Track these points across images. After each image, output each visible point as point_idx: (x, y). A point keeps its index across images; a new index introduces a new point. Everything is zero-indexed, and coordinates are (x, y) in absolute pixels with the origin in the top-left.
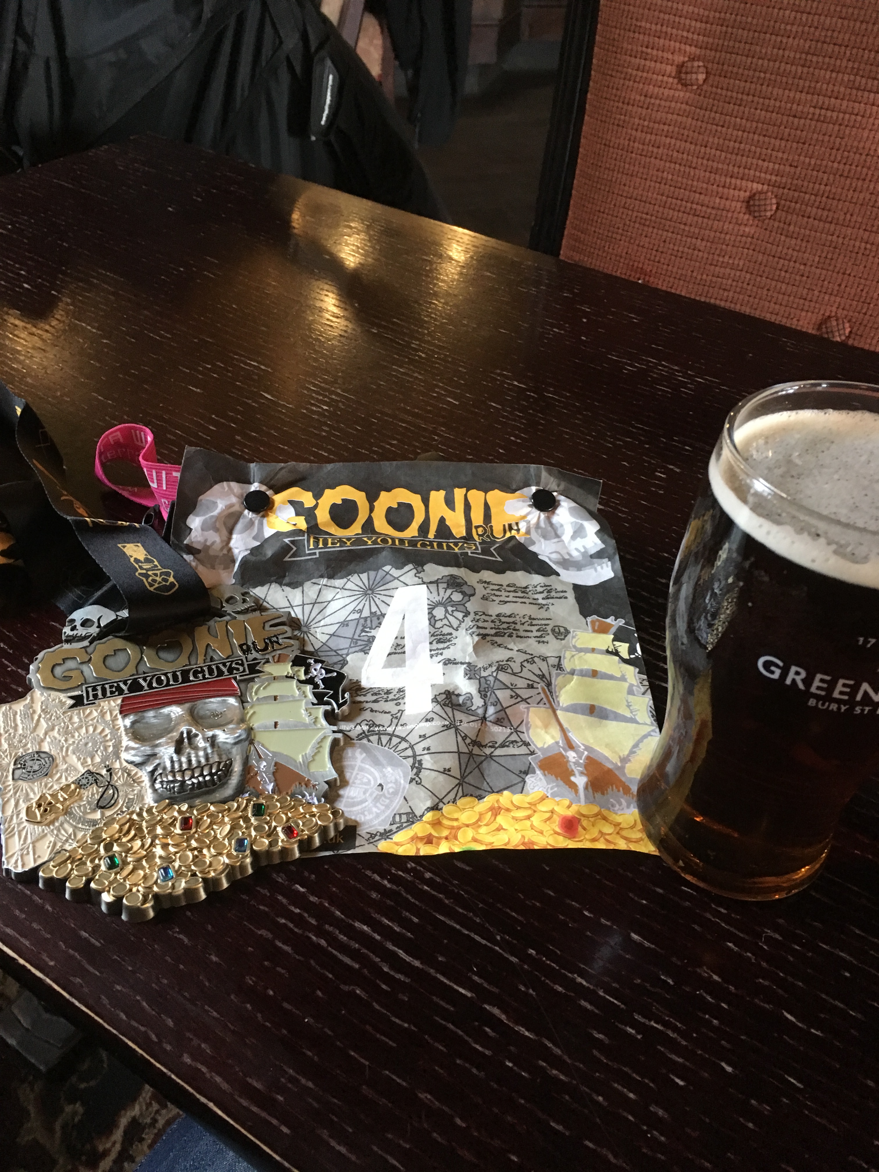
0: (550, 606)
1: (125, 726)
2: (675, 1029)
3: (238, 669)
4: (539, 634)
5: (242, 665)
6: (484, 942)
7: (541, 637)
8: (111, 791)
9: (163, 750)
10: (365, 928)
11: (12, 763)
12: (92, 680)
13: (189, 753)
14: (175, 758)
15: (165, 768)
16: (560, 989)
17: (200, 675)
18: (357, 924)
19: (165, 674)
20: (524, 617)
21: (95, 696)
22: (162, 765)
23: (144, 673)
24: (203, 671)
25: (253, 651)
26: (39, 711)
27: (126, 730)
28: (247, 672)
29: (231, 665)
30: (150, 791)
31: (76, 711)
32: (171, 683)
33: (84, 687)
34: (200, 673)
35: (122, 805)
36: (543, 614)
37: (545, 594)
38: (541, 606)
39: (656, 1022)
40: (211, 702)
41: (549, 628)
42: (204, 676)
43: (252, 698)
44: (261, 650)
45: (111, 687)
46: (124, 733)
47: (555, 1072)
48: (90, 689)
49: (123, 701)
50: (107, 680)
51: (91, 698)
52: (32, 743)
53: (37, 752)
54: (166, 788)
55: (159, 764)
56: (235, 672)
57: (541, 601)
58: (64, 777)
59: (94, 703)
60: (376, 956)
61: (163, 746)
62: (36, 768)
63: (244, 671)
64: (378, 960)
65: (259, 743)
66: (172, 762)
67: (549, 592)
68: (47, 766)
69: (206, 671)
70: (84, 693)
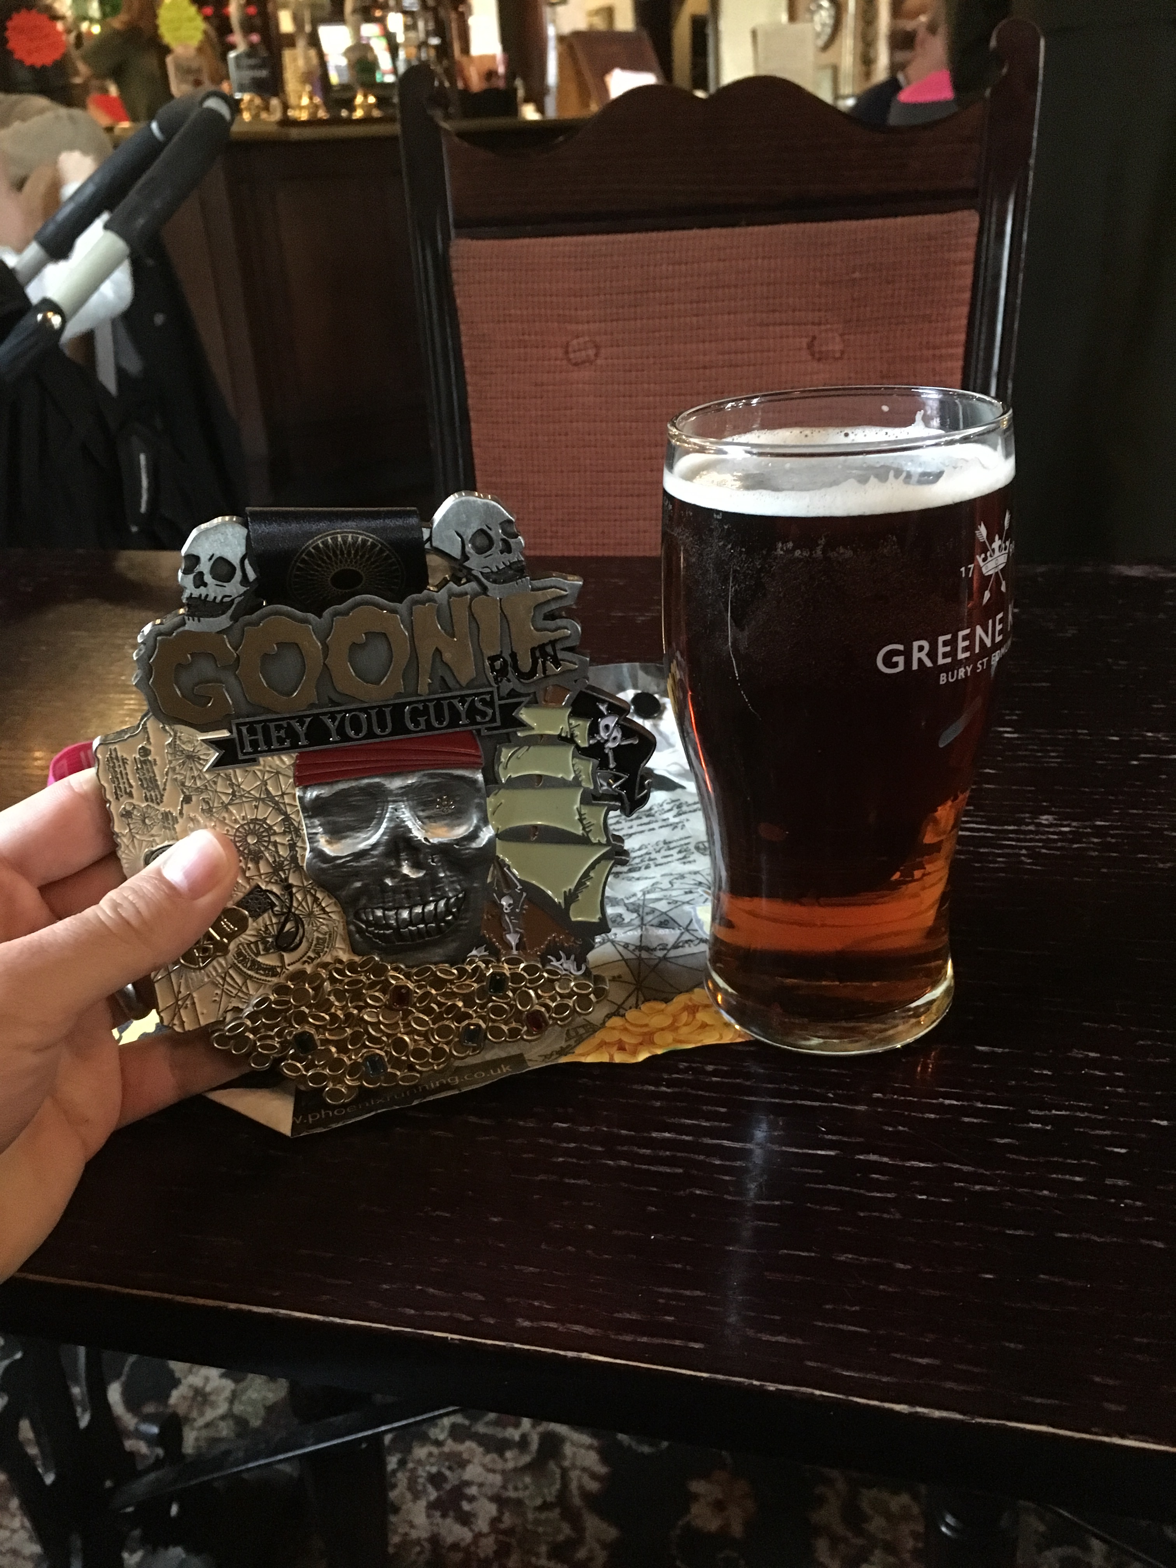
0: (686, 823)
2: (1082, 1109)
4: (681, 856)
5: (491, 705)
6: (817, 1104)
7: (685, 857)
10: (667, 1135)
16: (933, 1116)
17: (422, 720)
18: (654, 1135)
19: (365, 710)
20: (657, 844)
21: (254, 744)
24: (426, 712)
25: (510, 674)
28: (498, 723)
29: (473, 703)
31: (224, 772)
32: (376, 731)
33: (234, 723)
34: (422, 713)
35: (309, 948)
36: (679, 833)
37: (675, 811)
38: (674, 826)
39: (1056, 1110)
41: (692, 847)
42: (428, 722)
43: (499, 778)
45: (278, 728)
47: (977, 1187)
48: (244, 729)
49: (297, 761)
51: (248, 749)
56: (478, 718)
57: (673, 820)
59: (251, 760)
60: (699, 1154)
63: (493, 720)
64: (702, 1157)
67: (679, 807)
69: (432, 711)
70: (235, 735)
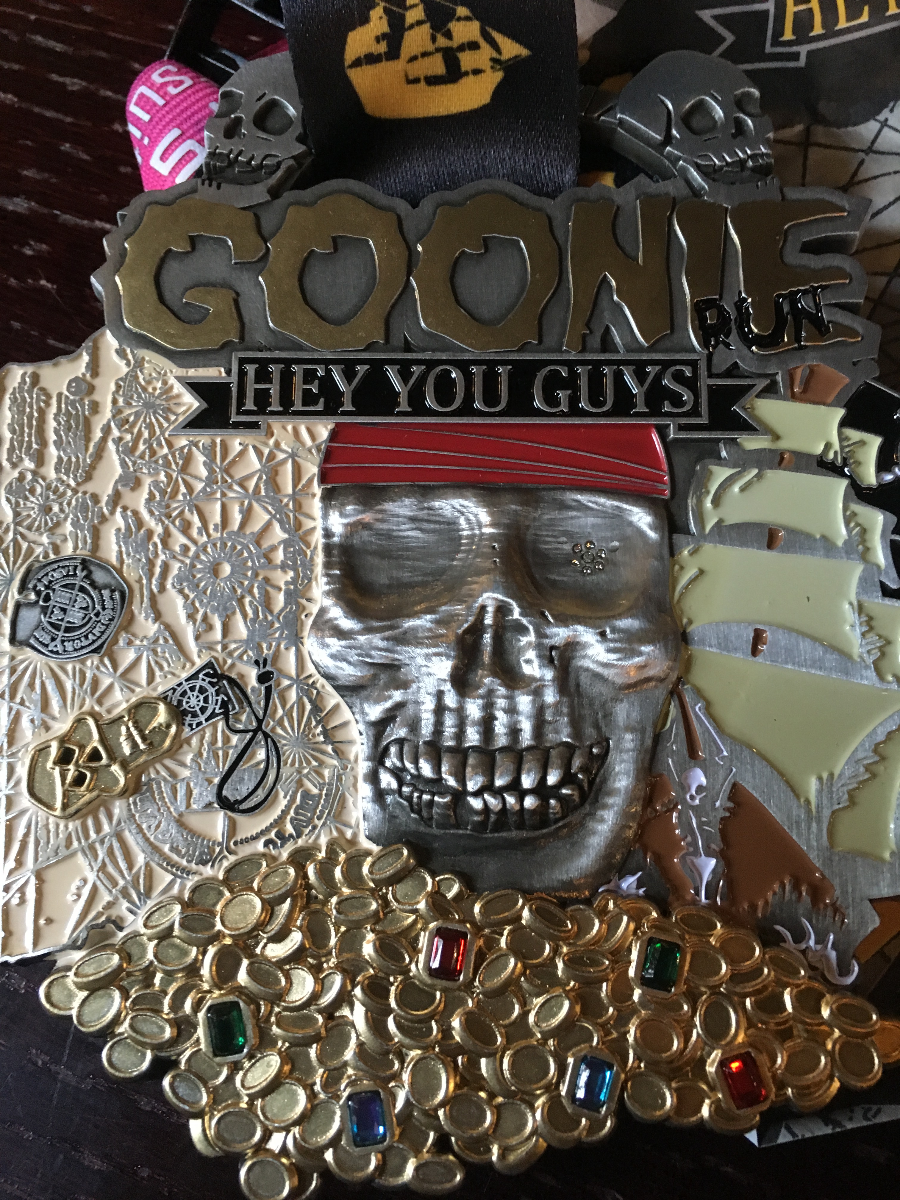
1: (328, 534)
3: (677, 400)
5: (692, 384)
8: (261, 754)
9: (420, 661)
11: (16, 583)
12: (260, 338)
13: (491, 693)
14: (451, 700)
15: (414, 726)
17: (562, 395)
19: (463, 366)
21: (262, 399)
22: (410, 709)
23: (407, 348)
24: (571, 383)
25: (734, 339)
26: (107, 412)
27: (328, 549)
28: (704, 420)
29: (658, 377)
30: (365, 790)
31: (204, 438)
32: (477, 405)
33: (235, 357)
34: (565, 384)
35: (285, 813)
40: (581, 507)
42: (574, 400)
43: (701, 521)
44: (759, 341)
45: (309, 377)
46: (320, 559)
48: (251, 369)
49: (334, 436)
50: (300, 348)
51: (250, 405)
52: (75, 524)
53: (85, 563)
54: (409, 799)
55: (400, 706)
56: (667, 407)
58: (143, 667)
59: (254, 426)
61: (419, 643)
62: (75, 617)
63: (695, 412)
65: (699, 693)
66: (440, 710)
68: (104, 618)
69: (583, 383)
70: (234, 379)
